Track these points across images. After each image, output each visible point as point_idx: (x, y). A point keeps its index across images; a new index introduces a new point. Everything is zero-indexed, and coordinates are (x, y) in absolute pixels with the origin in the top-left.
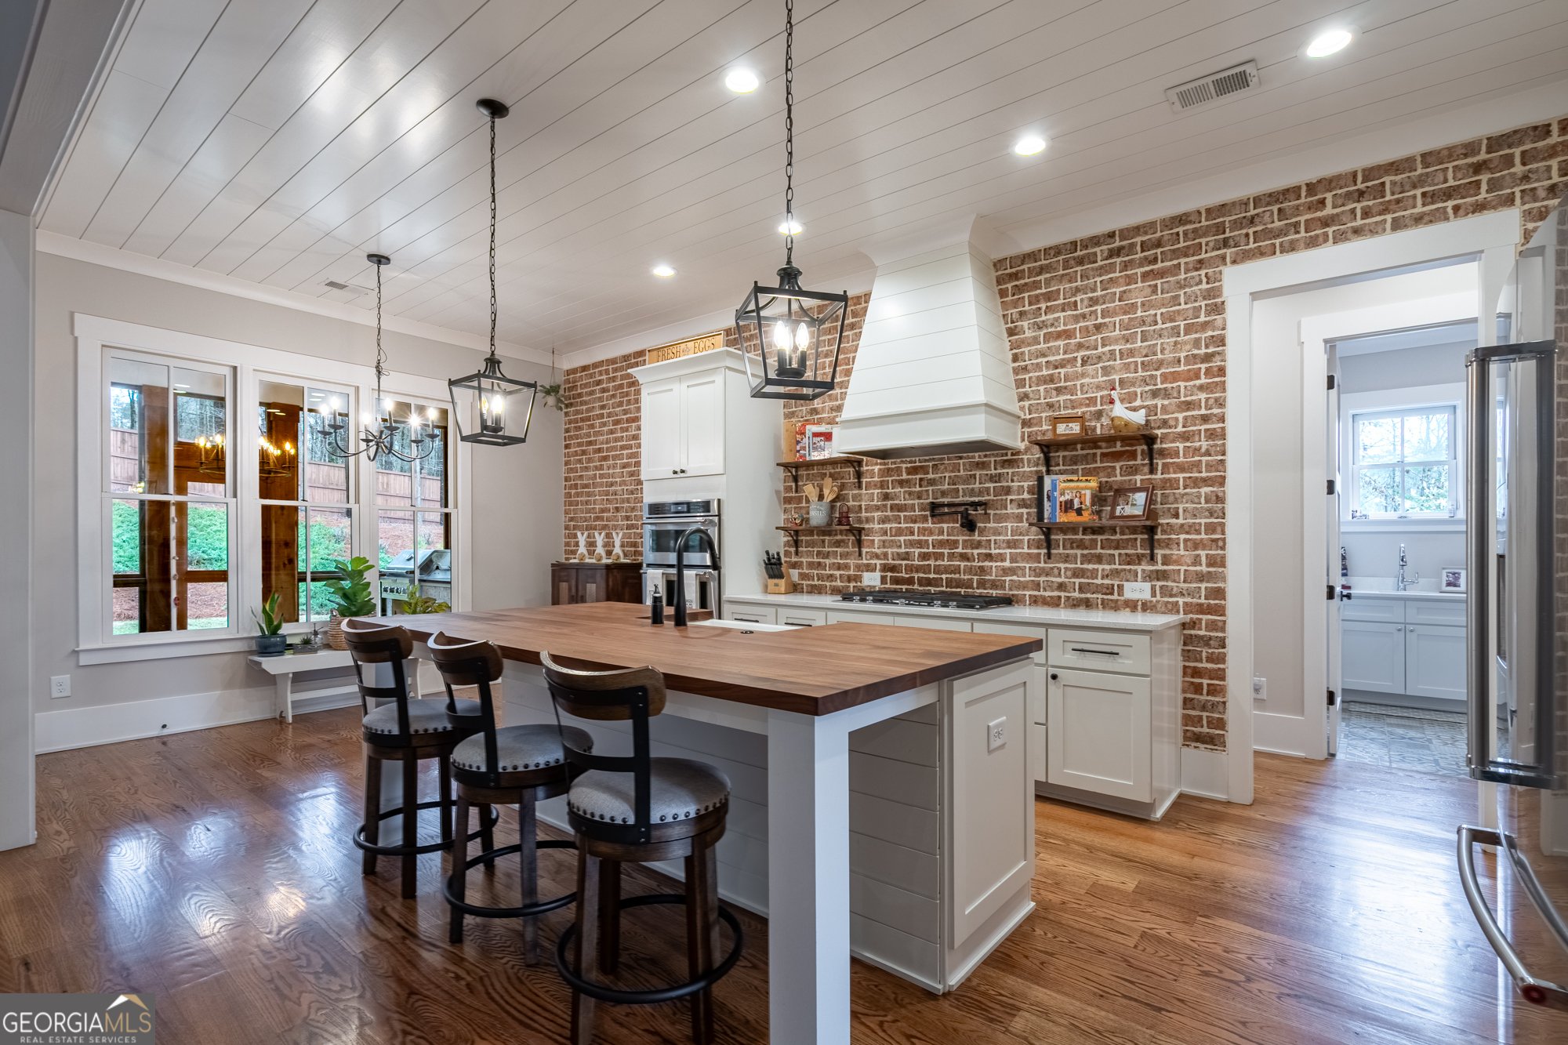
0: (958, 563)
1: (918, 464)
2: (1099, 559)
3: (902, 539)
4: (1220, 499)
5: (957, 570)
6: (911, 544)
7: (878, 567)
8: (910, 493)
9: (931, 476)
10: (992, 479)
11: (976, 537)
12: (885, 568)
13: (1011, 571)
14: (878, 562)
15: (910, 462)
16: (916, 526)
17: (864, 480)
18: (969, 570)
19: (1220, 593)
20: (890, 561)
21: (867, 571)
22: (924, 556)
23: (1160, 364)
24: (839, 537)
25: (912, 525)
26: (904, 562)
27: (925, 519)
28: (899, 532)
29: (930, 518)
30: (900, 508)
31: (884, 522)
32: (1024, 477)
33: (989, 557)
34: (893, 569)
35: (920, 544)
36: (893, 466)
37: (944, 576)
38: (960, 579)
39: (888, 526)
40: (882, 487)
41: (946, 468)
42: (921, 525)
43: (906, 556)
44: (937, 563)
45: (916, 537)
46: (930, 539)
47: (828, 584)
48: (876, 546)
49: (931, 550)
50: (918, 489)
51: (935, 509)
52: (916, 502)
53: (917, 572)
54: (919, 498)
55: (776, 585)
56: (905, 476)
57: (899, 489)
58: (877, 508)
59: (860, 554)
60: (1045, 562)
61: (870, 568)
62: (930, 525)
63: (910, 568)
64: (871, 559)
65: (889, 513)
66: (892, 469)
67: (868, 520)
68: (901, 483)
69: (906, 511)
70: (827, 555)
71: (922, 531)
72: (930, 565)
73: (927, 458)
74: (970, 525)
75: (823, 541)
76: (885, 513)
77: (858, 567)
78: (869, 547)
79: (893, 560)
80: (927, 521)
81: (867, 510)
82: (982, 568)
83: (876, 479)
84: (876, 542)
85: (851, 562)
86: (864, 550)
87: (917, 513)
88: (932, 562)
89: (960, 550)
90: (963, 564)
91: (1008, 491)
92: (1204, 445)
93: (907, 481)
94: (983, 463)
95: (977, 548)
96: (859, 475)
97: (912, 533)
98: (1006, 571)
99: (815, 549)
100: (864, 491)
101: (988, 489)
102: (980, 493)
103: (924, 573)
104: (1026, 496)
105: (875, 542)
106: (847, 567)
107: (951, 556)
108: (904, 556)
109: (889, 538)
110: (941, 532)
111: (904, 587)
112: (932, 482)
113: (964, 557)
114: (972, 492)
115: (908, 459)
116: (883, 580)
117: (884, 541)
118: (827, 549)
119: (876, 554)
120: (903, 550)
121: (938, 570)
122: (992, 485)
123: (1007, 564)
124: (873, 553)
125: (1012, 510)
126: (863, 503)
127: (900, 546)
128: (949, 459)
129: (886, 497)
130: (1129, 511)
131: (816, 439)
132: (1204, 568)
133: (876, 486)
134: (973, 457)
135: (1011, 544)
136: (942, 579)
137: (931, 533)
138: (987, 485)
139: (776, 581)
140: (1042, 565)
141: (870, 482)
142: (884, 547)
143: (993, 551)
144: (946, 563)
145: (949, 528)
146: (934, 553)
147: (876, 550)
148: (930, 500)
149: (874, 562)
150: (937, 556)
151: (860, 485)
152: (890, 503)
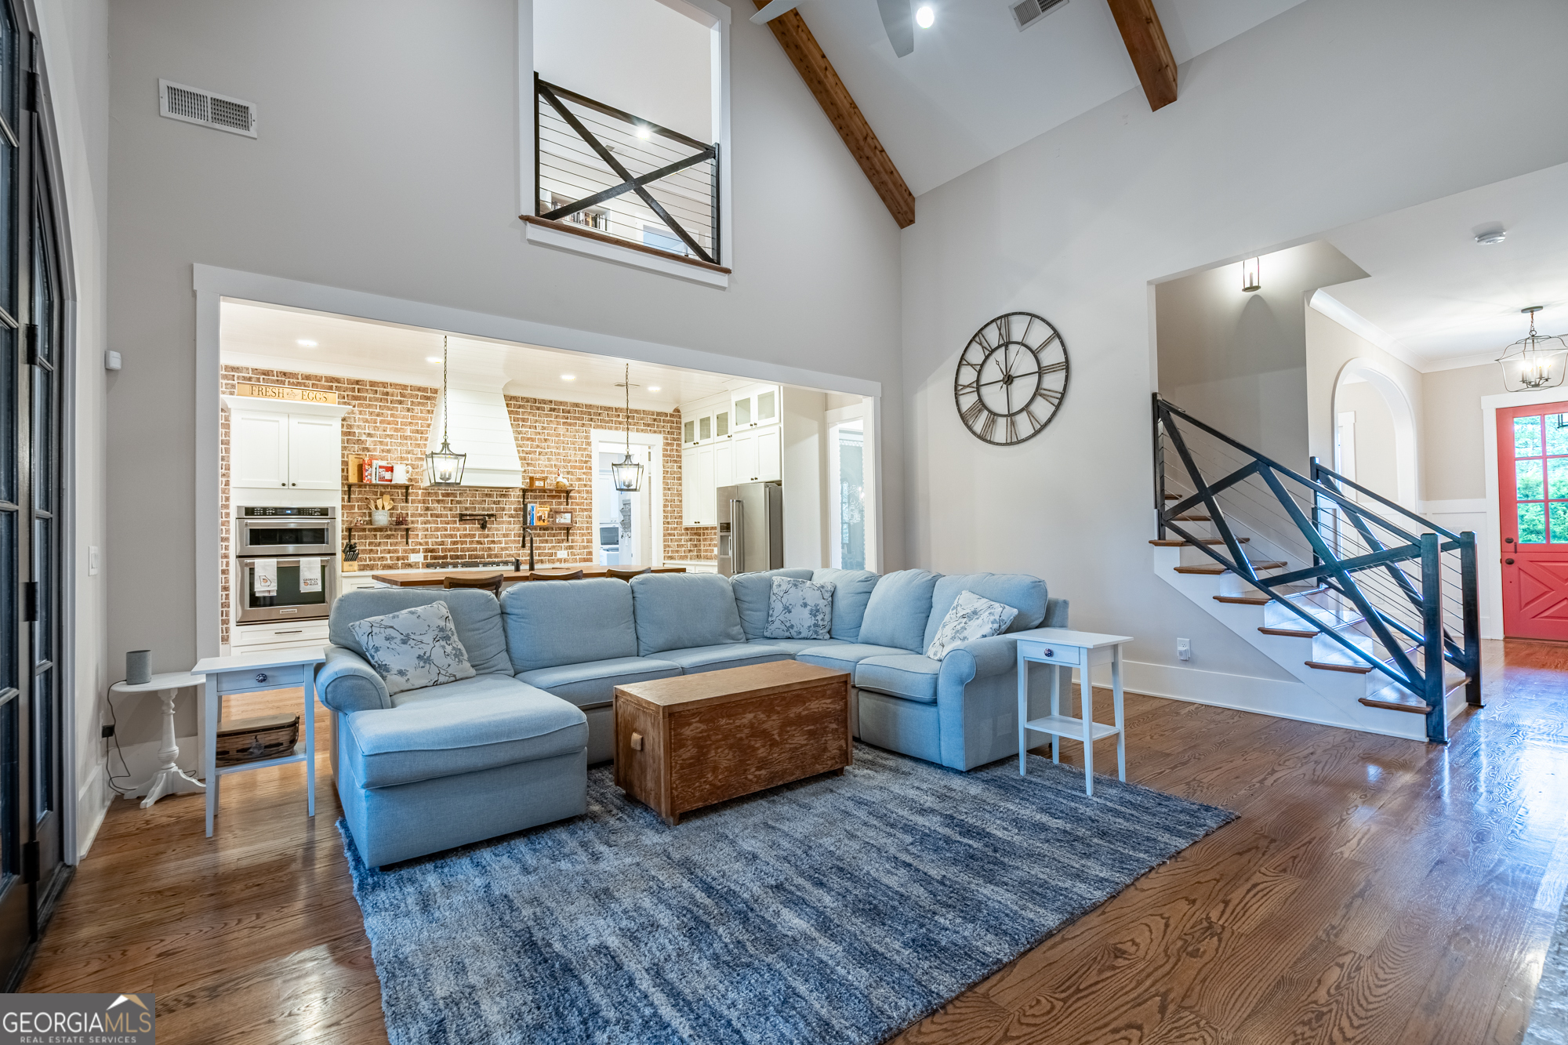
0: (475, 546)
1: (450, 492)
2: (547, 541)
3: (439, 533)
4: (590, 517)
5: (476, 550)
6: (446, 536)
7: (421, 550)
8: (444, 508)
9: (458, 499)
10: (494, 503)
11: (486, 532)
12: (427, 551)
13: (506, 549)
14: (421, 547)
15: (445, 490)
16: (449, 526)
17: (410, 498)
18: (483, 550)
19: (590, 553)
20: (430, 546)
21: (413, 553)
22: (454, 543)
23: (570, 461)
24: (389, 533)
25: (446, 525)
26: (440, 547)
27: (455, 522)
28: (437, 529)
29: (458, 522)
30: (437, 516)
31: (425, 523)
32: (512, 503)
33: (493, 542)
34: (432, 551)
35: (451, 536)
36: (433, 491)
38: (477, 554)
39: (429, 526)
40: (424, 503)
42: (452, 526)
43: (442, 543)
44: (462, 547)
45: (448, 532)
46: (458, 533)
47: (379, 563)
48: (420, 538)
49: (459, 539)
50: (450, 505)
51: (462, 518)
52: (449, 512)
53: (449, 552)
54: (451, 510)
55: (351, 565)
56: (441, 498)
57: (437, 505)
58: (421, 515)
59: (407, 543)
61: (414, 551)
62: (458, 525)
63: (444, 550)
64: (416, 545)
65: (429, 518)
66: (432, 493)
67: (413, 522)
68: (438, 501)
69: (441, 517)
70: (379, 544)
71: (453, 529)
72: (457, 548)
73: (455, 489)
74: (483, 527)
75: (375, 536)
76: (426, 518)
77: (405, 551)
78: (414, 538)
79: (433, 545)
81: (412, 516)
82: (490, 548)
83: (420, 498)
85: (400, 548)
86: (410, 541)
87: (449, 519)
88: (459, 546)
89: (477, 539)
90: (478, 546)
91: (503, 509)
92: (585, 495)
93: (442, 501)
94: (489, 495)
95: (487, 538)
96: (407, 494)
97: (446, 530)
98: (502, 549)
99: (368, 541)
100: (410, 504)
101: (492, 508)
102: (488, 510)
103: (454, 552)
104: (513, 512)
105: (419, 534)
106: (396, 551)
107: (471, 542)
108: (440, 543)
109: (429, 533)
110: (465, 529)
111: (440, 561)
112: (459, 502)
113: (479, 542)
114: (483, 509)
115: (443, 488)
116: (426, 558)
117: (425, 535)
118: (378, 540)
119: (420, 542)
120: (440, 540)
121: (463, 550)
122: (495, 506)
123: (503, 545)
124: (417, 542)
125: (506, 518)
126: (409, 512)
127: (437, 538)
129: (427, 509)
130: (563, 521)
131: (381, 470)
132: (585, 544)
133: (419, 502)
135: (505, 536)
136: (465, 555)
137: (458, 530)
138: (492, 506)
139: (351, 563)
141: (415, 499)
142: (425, 538)
143: (496, 539)
144: (468, 546)
145: (472, 528)
146: (460, 541)
147: (420, 540)
148: (458, 512)
149: (418, 547)
150: (462, 543)
151: (407, 501)
152: (429, 512)
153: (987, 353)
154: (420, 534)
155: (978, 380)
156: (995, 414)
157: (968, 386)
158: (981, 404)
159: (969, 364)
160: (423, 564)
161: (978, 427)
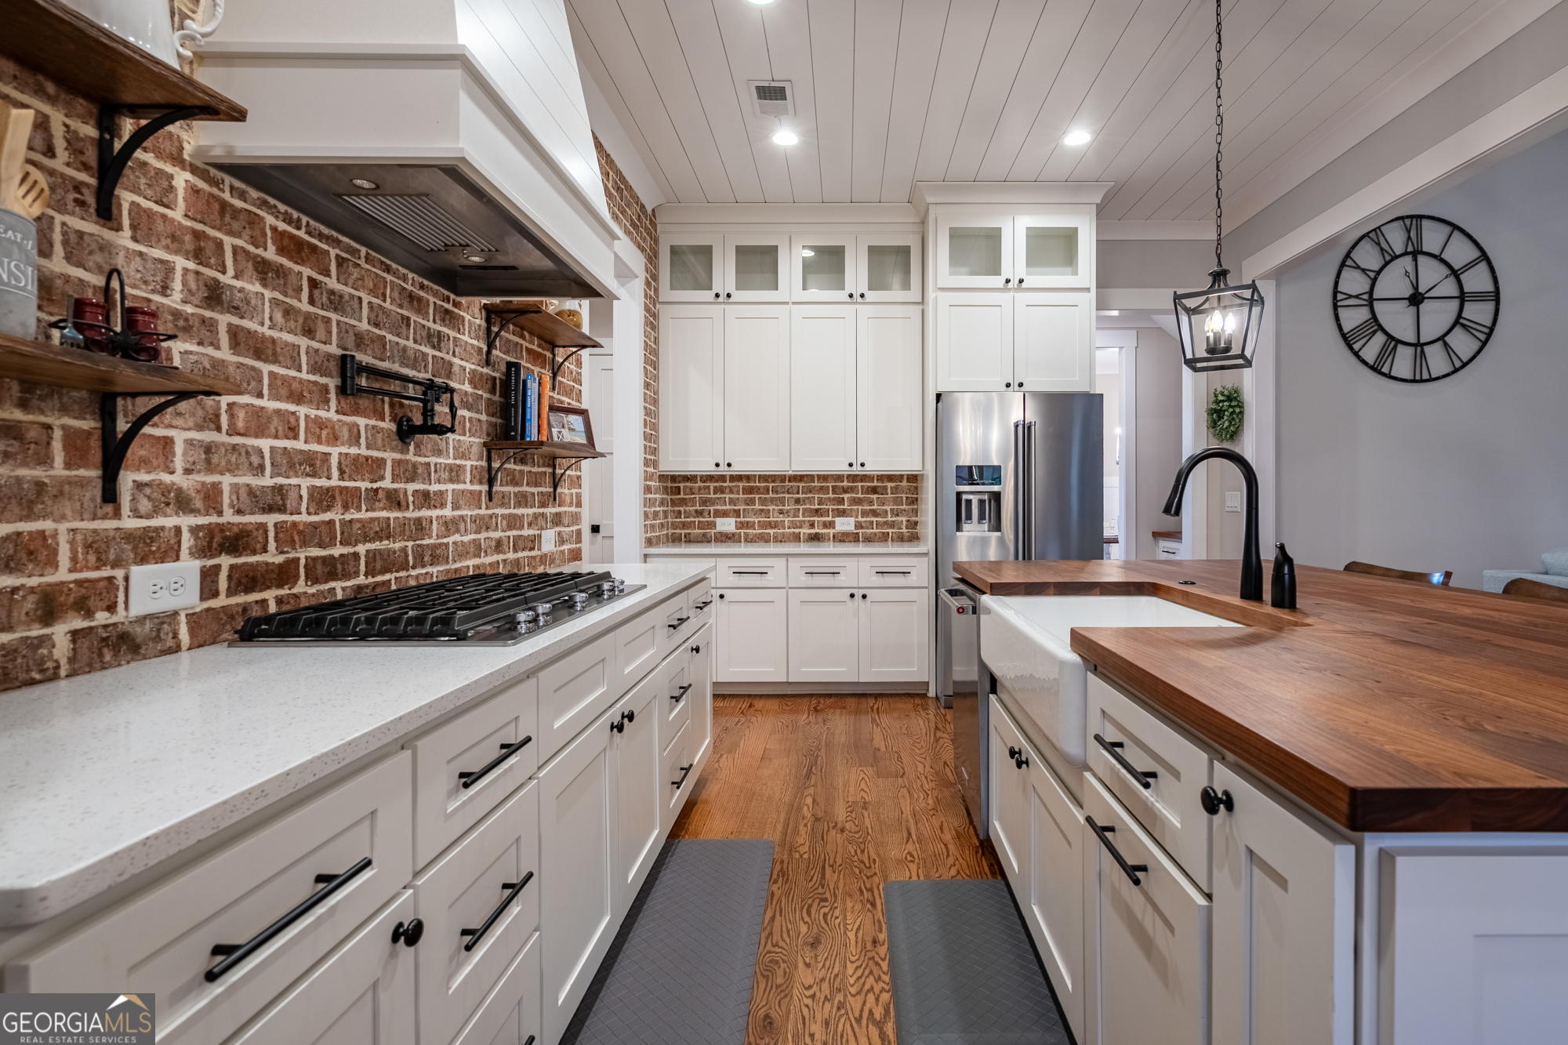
0: (384, 514)
1: (301, 234)
2: (525, 500)
3: (265, 444)
5: (384, 532)
7: (187, 541)
8: (288, 312)
9: (334, 283)
11: (412, 456)
13: (457, 525)
14: (186, 521)
15: (288, 220)
16: (302, 412)
17: (126, 198)
18: (404, 529)
19: (580, 536)
20: (229, 517)
21: (143, 560)
22: (323, 499)
25: (292, 408)
26: (271, 519)
29: (333, 396)
32: (465, 353)
33: (427, 498)
34: (235, 541)
35: (313, 464)
36: (238, 203)
37: (361, 549)
38: (389, 550)
40: (198, 255)
41: (362, 279)
42: (313, 413)
44: (348, 517)
45: (299, 445)
46: (335, 452)
48: (179, 463)
49: (335, 482)
50: (305, 306)
52: (303, 342)
53: (305, 544)
54: (309, 332)
56: (270, 254)
57: (257, 287)
59: (110, 495)
60: (487, 508)
61: (156, 548)
62: (331, 414)
63: (289, 536)
64: (156, 512)
65: (225, 354)
66: (236, 213)
69: (275, 361)
71: (318, 429)
72: (331, 522)
73: (326, 231)
74: (403, 432)
76: (210, 351)
77: (97, 549)
78: (144, 463)
79: (239, 512)
80: (327, 401)
84: (179, 448)
86: (127, 479)
87: (304, 375)
88: (334, 515)
89: (387, 484)
90: (393, 515)
94: (420, 299)
95: (413, 481)
96: (103, 165)
97: (292, 432)
98: (450, 526)
103: (321, 546)
107: (373, 499)
108: (269, 499)
109: (222, 438)
113: (395, 501)
115: (282, 207)
116: (208, 582)
117: (209, 449)
119: (180, 491)
120: (267, 481)
121: (349, 533)
123: (449, 511)
124: (165, 489)
127: (261, 468)
128: (368, 259)
133: (175, 240)
134: (405, 279)
135: (455, 474)
136: (356, 555)
137: (334, 439)
138: (423, 348)
140: (483, 512)
141: (149, 214)
142: (210, 467)
143: (434, 488)
144: (364, 514)
145: (368, 428)
146: (342, 490)
147: (178, 479)
148: (333, 349)
149: (169, 521)
150: (350, 499)
151: (106, 212)
152: (224, 320)
153: (1388, 258)
154: (180, 437)
155: (1371, 292)
156: (1399, 342)
157: (1357, 297)
158: (1375, 324)
159: (1358, 267)
160: (195, 621)
161: (1370, 352)
